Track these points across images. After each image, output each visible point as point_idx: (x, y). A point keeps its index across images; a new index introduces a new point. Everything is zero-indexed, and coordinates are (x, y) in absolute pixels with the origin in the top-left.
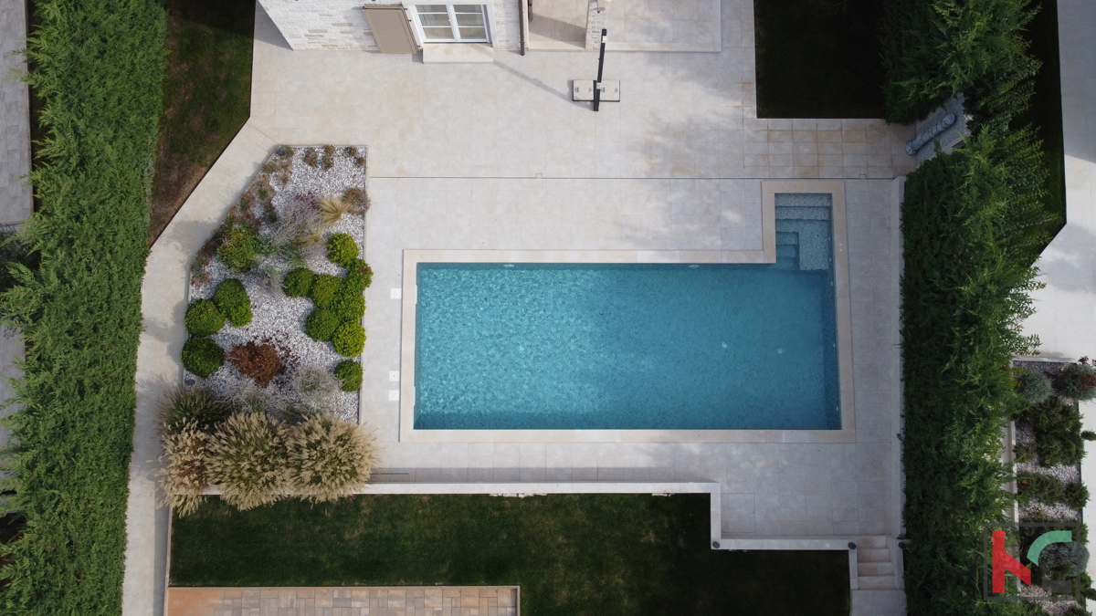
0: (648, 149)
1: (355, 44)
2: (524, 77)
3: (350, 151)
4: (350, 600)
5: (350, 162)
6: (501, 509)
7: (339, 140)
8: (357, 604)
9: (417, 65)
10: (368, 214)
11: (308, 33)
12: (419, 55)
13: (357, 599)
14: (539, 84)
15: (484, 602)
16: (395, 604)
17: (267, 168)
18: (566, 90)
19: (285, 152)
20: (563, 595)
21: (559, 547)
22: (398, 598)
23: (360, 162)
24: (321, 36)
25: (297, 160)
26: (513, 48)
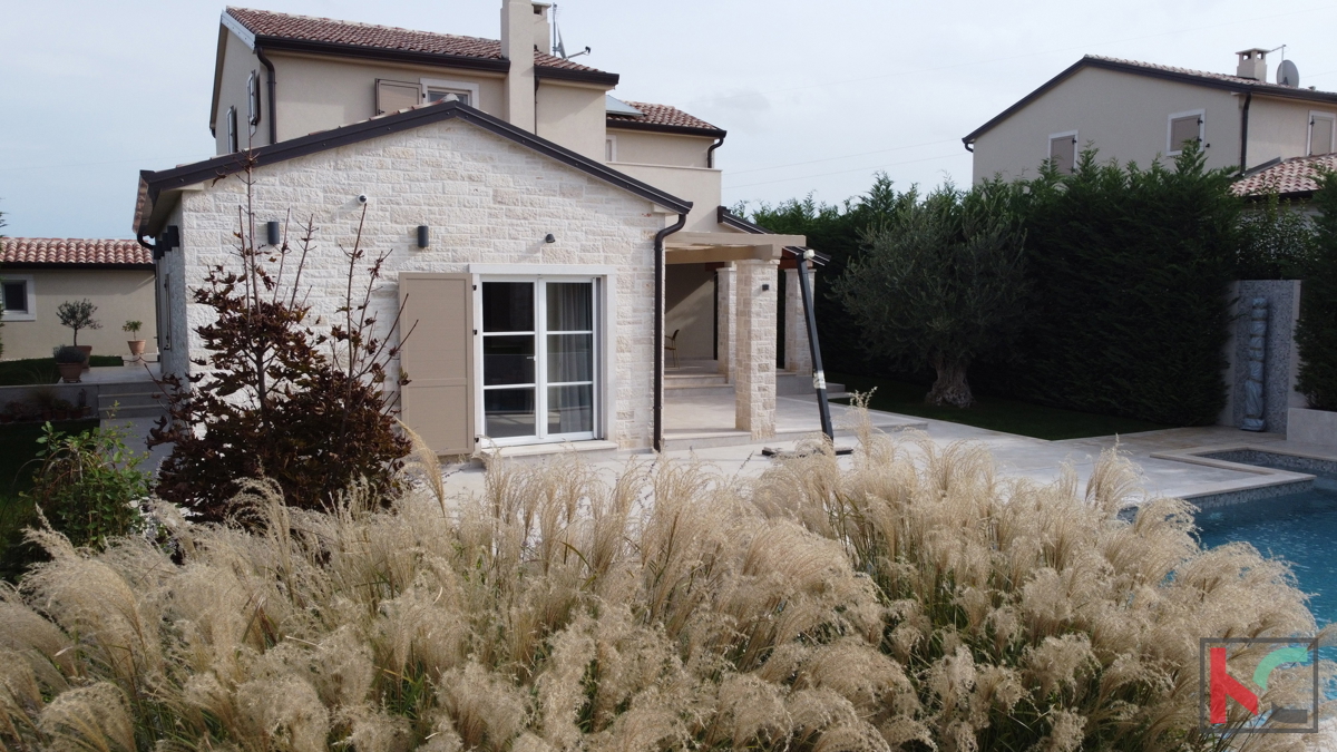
12: (483, 464)
26: (641, 445)
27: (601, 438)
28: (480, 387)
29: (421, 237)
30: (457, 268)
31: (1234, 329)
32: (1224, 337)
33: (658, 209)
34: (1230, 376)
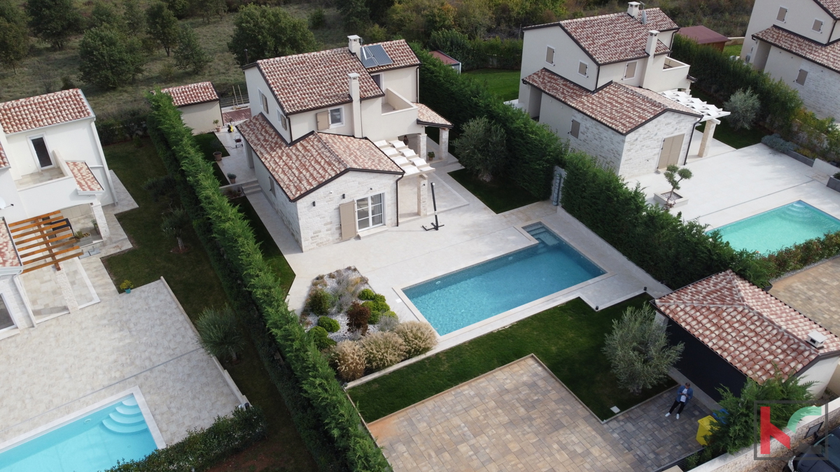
0: (465, 233)
1: (331, 239)
2: (402, 231)
3: (349, 268)
4: (462, 392)
5: (350, 272)
6: (502, 334)
7: (342, 267)
8: (466, 392)
9: (359, 241)
10: (369, 282)
11: (313, 235)
12: (358, 237)
13: (464, 390)
14: (410, 231)
15: (523, 367)
16: (484, 384)
17: (314, 284)
18: (422, 229)
19: (320, 278)
20: (554, 349)
21: (537, 335)
22: (483, 382)
23: (355, 270)
24: (318, 236)
25: (326, 279)
26: (394, 225)
27: (384, 225)
28: (357, 220)
29: (344, 196)
30: (351, 200)
31: (555, 178)
32: (552, 179)
33: (397, 176)
34: (553, 188)
